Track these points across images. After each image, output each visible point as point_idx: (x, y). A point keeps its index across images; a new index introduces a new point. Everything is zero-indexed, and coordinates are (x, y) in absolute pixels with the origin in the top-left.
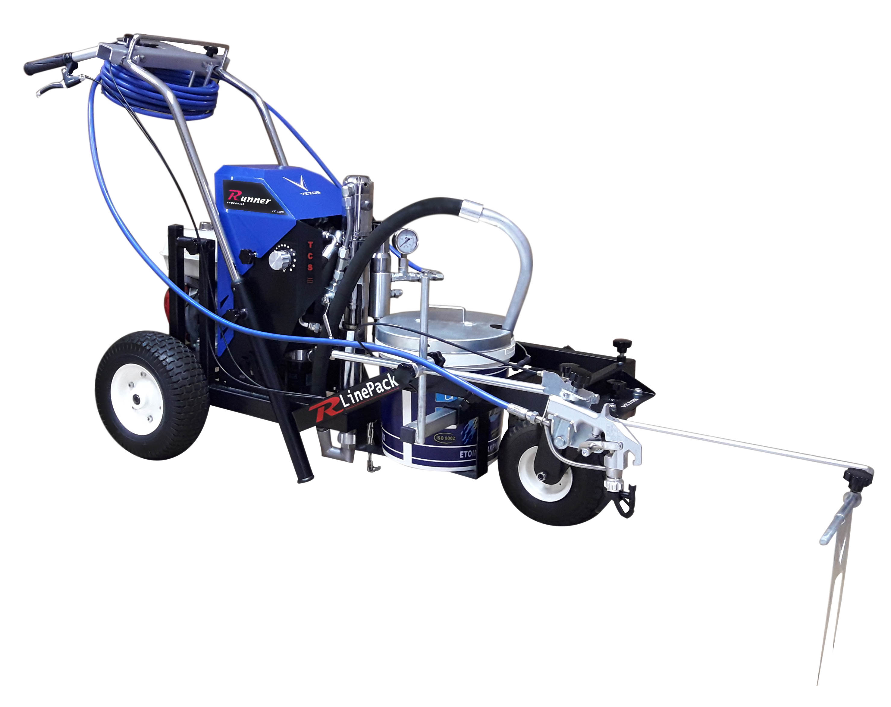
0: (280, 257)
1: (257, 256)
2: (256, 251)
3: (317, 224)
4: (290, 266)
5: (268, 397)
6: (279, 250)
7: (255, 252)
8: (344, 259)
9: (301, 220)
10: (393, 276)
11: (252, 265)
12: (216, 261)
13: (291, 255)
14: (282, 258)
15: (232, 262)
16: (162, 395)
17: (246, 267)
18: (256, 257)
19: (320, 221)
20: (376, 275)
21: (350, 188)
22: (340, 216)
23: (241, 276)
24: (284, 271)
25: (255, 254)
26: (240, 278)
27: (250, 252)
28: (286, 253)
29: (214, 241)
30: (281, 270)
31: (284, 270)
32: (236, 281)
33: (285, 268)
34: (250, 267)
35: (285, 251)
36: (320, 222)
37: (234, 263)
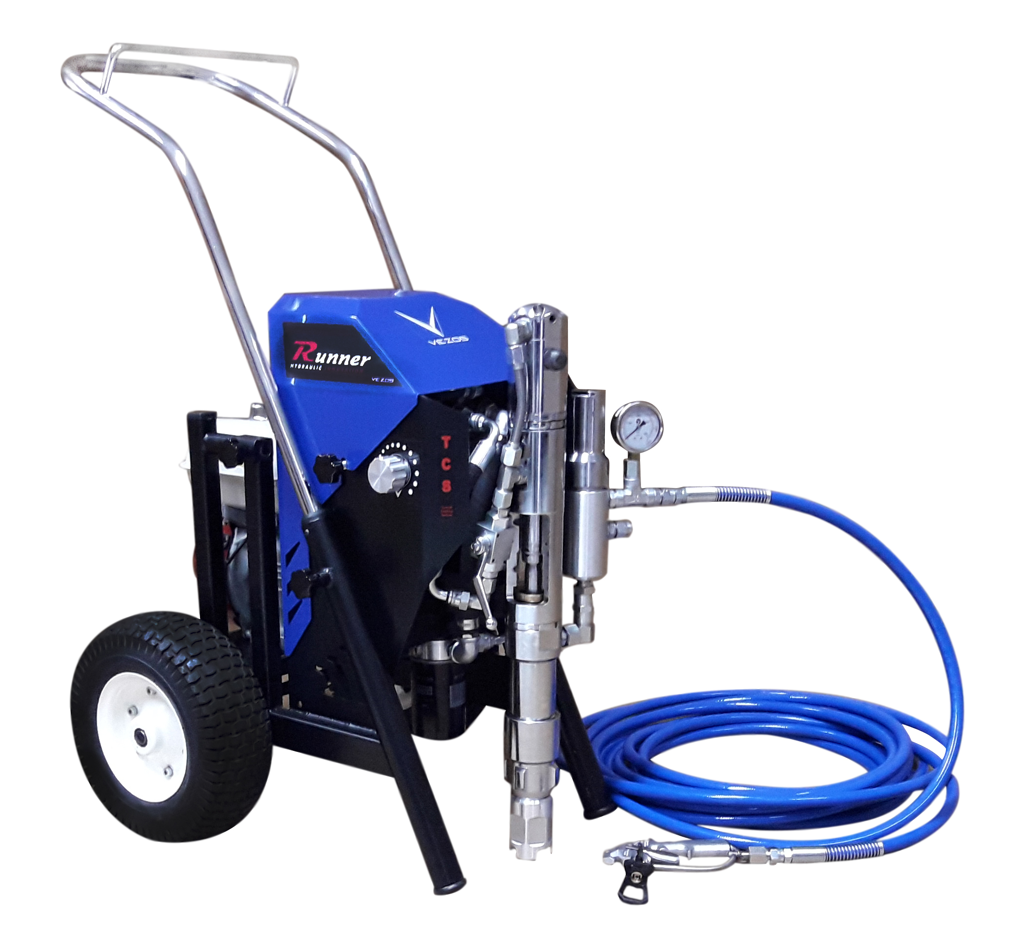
0: (389, 468)
1: (347, 465)
2: (346, 457)
3: (461, 401)
4: (409, 485)
5: (376, 733)
6: (389, 453)
7: (343, 459)
8: (514, 468)
9: (427, 395)
10: (613, 496)
11: (339, 483)
12: (276, 478)
13: (410, 464)
14: (392, 470)
15: (303, 480)
16: (183, 728)
17: (329, 489)
18: (345, 468)
19: (466, 394)
20: (579, 495)
21: (521, 328)
22: (505, 384)
23: (321, 505)
24: (398, 495)
25: (344, 463)
26: (318, 508)
27: (334, 459)
28: (399, 460)
29: (270, 441)
30: (391, 494)
31: (398, 492)
32: (310, 515)
33: (399, 489)
34: (335, 489)
35: (399, 457)
36: (467, 398)
37: (306, 482)
